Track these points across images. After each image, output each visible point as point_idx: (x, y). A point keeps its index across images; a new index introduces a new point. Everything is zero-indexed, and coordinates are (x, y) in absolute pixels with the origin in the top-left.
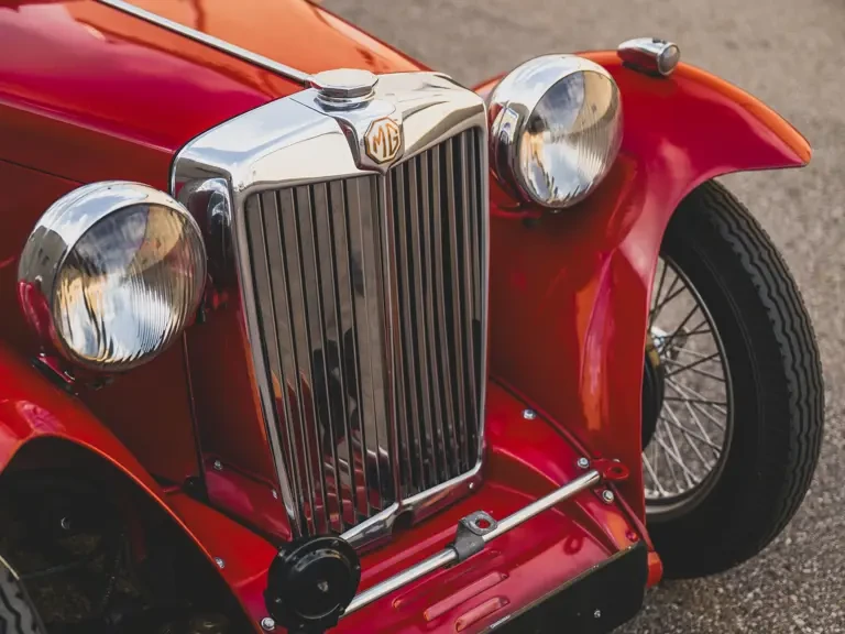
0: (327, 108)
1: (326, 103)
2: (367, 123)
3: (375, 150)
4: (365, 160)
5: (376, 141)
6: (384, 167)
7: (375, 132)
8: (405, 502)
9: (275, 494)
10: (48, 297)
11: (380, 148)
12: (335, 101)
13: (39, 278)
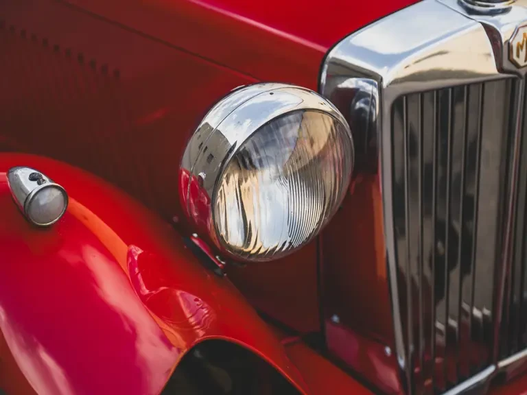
0: (471, 12)
1: (470, 6)
2: (512, 28)
3: (518, 56)
4: (506, 65)
5: (520, 47)
6: (523, 72)
7: (519, 39)
8: (502, 364)
9: (388, 350)
10: (210, 193)
11: (523, 54)
12: (480, 5)
13: (202, 175)
